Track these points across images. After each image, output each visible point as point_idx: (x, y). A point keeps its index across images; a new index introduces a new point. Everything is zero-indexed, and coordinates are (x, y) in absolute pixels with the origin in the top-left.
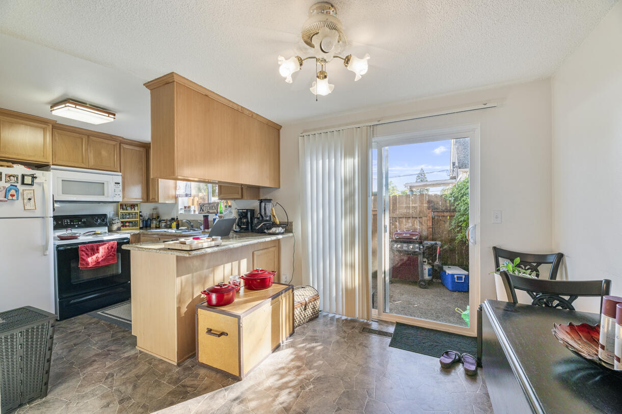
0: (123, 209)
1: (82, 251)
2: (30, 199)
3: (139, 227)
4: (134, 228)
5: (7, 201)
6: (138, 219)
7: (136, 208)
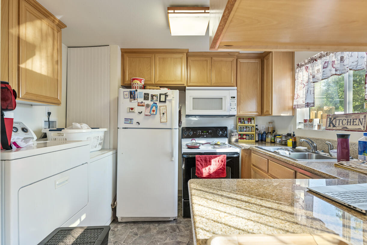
0: (241, 122)
1: (198, 161)
2: (163, 114)
3: (254, 141)
4: (250, 141)
5: (150, 115)
6: (254, 133)
7: (253, 121)
